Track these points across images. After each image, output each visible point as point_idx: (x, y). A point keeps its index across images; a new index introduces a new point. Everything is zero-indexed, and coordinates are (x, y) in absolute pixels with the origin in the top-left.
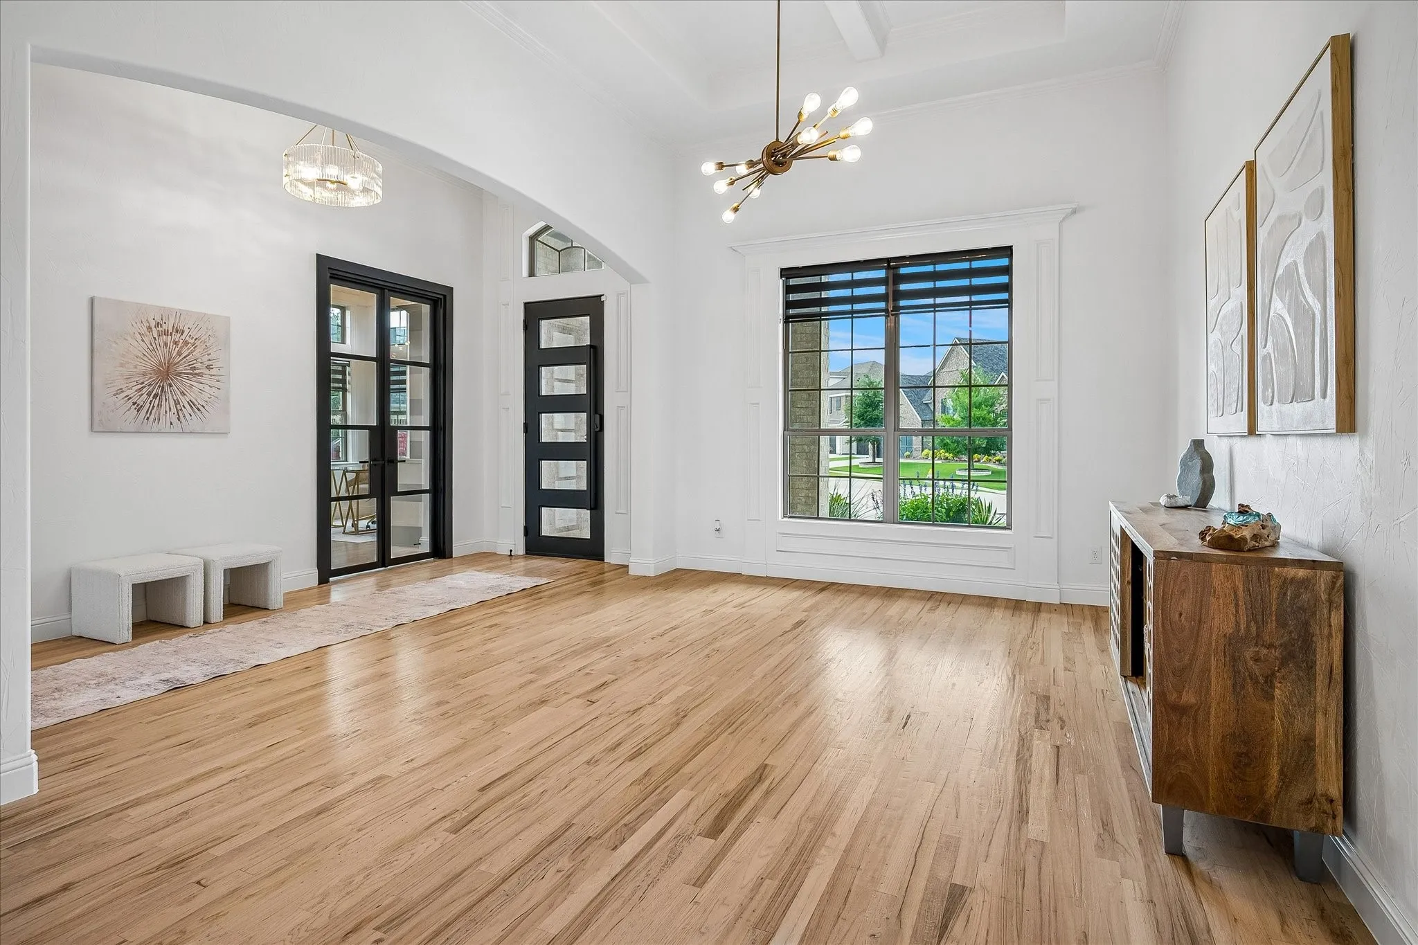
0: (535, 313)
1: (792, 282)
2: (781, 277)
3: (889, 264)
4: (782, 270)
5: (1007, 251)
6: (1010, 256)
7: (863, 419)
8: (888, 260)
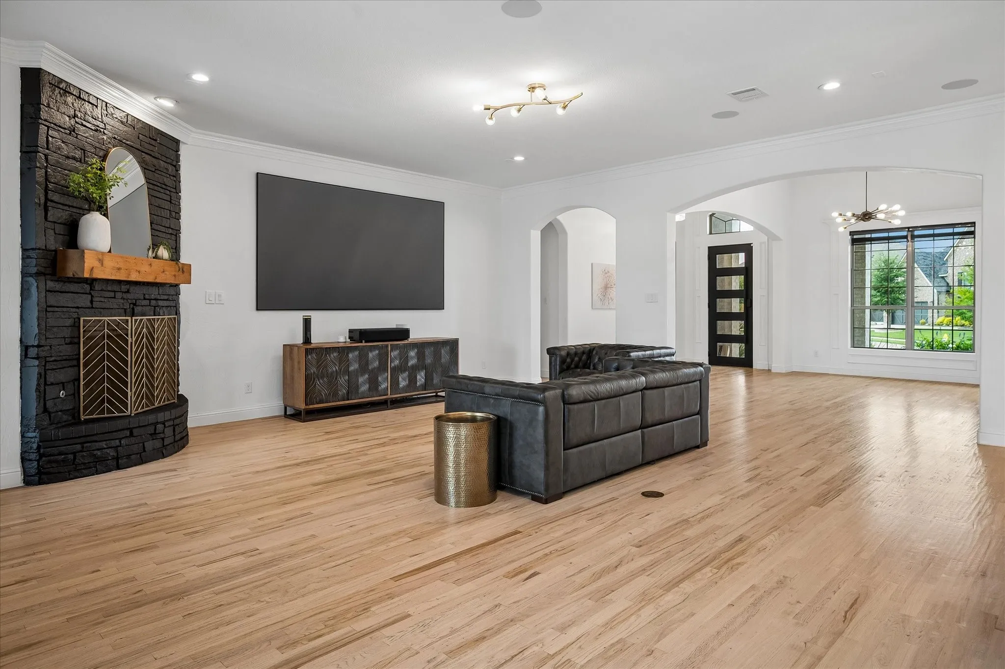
0: (714, 252)
1: (855, 237)
2: (850, 235)
3: (909, 230)
4: (850, 232)
5: (973, 224)
6: (975, 226)
7: (878, 292)
8: (909, 228)
